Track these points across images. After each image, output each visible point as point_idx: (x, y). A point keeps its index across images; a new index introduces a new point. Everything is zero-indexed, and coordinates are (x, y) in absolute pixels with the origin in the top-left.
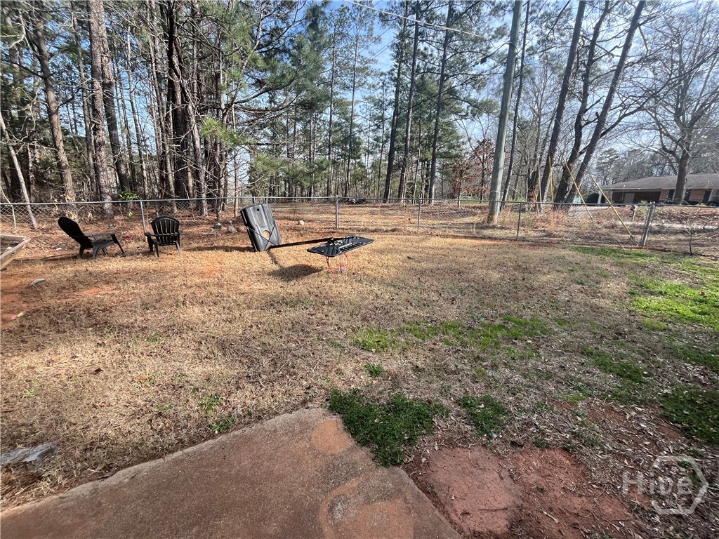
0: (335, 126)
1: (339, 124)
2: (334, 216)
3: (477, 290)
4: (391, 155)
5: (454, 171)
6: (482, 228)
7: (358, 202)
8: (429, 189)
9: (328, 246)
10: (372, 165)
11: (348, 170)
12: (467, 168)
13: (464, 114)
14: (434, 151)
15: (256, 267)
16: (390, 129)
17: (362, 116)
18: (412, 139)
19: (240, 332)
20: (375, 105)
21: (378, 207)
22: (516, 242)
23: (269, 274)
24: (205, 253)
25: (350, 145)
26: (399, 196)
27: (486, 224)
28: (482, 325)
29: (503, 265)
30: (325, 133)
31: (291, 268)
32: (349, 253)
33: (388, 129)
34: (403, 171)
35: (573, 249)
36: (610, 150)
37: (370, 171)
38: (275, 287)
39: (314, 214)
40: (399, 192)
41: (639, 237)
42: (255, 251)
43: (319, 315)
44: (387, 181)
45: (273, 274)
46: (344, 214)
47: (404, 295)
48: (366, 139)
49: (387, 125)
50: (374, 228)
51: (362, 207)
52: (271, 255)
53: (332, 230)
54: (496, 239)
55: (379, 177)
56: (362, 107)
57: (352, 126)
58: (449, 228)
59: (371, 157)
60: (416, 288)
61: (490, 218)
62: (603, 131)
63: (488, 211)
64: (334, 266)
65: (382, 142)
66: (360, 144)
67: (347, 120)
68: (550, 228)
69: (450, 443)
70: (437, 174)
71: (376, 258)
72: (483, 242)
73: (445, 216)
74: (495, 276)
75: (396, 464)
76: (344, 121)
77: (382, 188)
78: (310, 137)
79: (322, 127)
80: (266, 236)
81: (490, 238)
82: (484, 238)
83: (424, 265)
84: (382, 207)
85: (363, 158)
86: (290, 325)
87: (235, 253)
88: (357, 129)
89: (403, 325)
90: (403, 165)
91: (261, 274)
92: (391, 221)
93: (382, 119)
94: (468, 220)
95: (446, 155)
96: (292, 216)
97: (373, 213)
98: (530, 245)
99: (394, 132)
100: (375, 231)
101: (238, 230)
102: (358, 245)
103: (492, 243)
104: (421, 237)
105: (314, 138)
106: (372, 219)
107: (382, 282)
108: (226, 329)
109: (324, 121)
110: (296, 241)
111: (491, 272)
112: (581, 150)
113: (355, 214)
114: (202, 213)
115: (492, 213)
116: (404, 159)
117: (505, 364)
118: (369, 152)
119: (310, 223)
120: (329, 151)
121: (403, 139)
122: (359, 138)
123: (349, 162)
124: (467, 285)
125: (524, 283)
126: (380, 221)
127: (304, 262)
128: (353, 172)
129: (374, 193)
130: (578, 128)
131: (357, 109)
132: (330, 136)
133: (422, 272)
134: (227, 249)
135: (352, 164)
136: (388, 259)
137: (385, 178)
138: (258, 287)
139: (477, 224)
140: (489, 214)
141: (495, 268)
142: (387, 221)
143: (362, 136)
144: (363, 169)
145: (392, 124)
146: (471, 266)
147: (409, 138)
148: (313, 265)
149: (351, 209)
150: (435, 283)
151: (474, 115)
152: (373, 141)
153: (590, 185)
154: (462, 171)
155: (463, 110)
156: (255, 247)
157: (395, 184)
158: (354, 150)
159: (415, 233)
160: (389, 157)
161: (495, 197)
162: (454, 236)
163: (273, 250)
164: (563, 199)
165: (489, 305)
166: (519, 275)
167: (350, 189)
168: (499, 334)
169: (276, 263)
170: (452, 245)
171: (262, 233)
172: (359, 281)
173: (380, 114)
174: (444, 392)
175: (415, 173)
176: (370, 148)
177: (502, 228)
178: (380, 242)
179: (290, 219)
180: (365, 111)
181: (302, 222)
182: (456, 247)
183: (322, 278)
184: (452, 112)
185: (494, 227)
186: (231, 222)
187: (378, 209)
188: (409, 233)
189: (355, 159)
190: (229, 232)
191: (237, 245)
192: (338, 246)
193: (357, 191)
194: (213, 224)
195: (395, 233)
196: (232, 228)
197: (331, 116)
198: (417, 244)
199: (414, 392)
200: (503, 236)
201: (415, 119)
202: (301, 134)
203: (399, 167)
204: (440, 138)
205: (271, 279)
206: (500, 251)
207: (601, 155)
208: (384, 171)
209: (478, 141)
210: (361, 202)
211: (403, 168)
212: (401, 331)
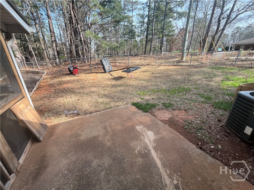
0: (126, 27)
1: (127, 26)
2: (128, 61)
3: (173, 81)
4: (147, 36)
5: (170, 41)
6: (179, 62)
7: (135, 55)
8: (161, 49)
9: (128, 70)
10: (140, 41)
11: (131, 44)
12: (175, 40)
13: (175, 18)
14: (163, 34)
15: (107, 77)
16: (146, 27)
17: (136, 21)
18: (155, 30)
19: (107, 92)
20: (141, 17)
21: (142, 57)
22: (189, 67)
23: (111, 79)
24: (91, 74)
25: (131, 33)
26: (150, 52)
27: (180, 61)
28: (172, 89)
29: (183, 74)
30: (122, 29)
31: (117, 77)
32: (134, 72)
33: (145, 27)
34: (151, 43)
35: (209, 68)
36: (238, 27)
37: (139, 43)
38: (114, 82)
39: (120, 61)
40: (150, 50)
41: (234, 63)
42: (105, 73)
43: (127, 88)
44: (146, 47)
45: (112, 79)
46: (130, 60)
47: (150, 83)
48: (137, 31)
49: (145, 25)
50: (141, 64)
51: (137, 57)
52: (110, 74)
53: (127, 66)
54: (183, 66)
55: (143, 45)
56: (136, 18)
57: (132, 26)
58: (167, 63)
59: (139, 38)
60: (154, 81)
61: (182, 59)
62: (229, 22)
63: (181, 56)
64: (129, 76)
65: (144, 32)
66: (135, 33)
67: (130, 24)
68: (203, 61)
69: (159, 109)
70: (165, 43)
71: (142, 74)
72: (178, 67)
73: (166, 59)
74: (179, 77)
75: (147, 112)
76: (129, 24)
77: (144, 49)
78: (117, 31)
79: (121, 27)
80: (108, 68)
81: (181, 66)
82: (178, 66)
83: (157, 75)
84: (144, 56)
85: (136, 38)
86: (120, 91)
87: (99, 74)
88: (134, 27)
89: (150, 90)
90: (151, 40)
91: (109, 79)
92: (147, 62)
93: (143, 22)
94: (174, 60)
95: (168, 35)
96: (114, 62)
97: (140, 59)
98: (194, 67)
99: (148, 27)
100: (142, 65)
101: (98, 67)
102: (137, 69)
103: (181, 67)
104: (157, 66)
105: (118, 32)
106: (140, 61)
107: (144, 80)
108: (104, 92)
109: (122, 25)
110: (116, 69)
111: (178, 76)
112: (219, 30)
113: (134, 60)
114: (85, 62)
115: (183, 57)
116: (152, 38)
117: (176, 97)
118: (139, 36)
119: (120, 64)
120: (124, 36)
121: (151, 30)
122: (135, 31)
123: (131, 40)
124: (170, 80)
125: (188, 79)
126: (143, 62)
127: (120, 76)
128: (133, 44)
129: (141, 51)
130: (219, 21)
131: (134, 19)
132: (124, 31)
133: (156, 77)
134: (97, 73)
135: (132, 41)
136: (146, 74)
137: (145, 46)
138: (109, 83)
139: (177, 61)
140: (182, 57)
141: (179, 75)
142: (146, 62)
143: (136, 30)
144: (137, 43)
145: (147, 24)
146: (172, 74)
147: (153, 29)
148: (123, 76)
149: (133, 58)
150: (160, 79)
151: (179, 18)
152: (140, 31)
153: (227, 43)
154: (173, 41)
155: (175, 16)
156: (105, 72)
157: (149, 48)
158: (133, 36)
159: (155, 65)
160: (146, 38)
161: (184, 51)
162: (168, 65)
163: (110, 73)
164: (211, 50)
165: (175, 85)
166: (187, 76)
167: (132, 51)
168: (176, 91)
169: (112, 76)
170: (166, 68)
171: (107, 67)
172: (137, 80)
173: (143, 21)
174: (159, 102)
175: (156, 43)
176: (139, 34)
177: (186, 62)
178: (143, 69)
179: (113, 63)
180: (137, 20)
181: (117, 63)
182: (168, 69)
183: (126, 79)
184: (171, 17)
185: (183, 62)
186: (95, 64)
187: (143, 57)
188: (153, 65)
189: (133, 39)
190: (95, 68)
191: (99, 72)
192: (131, 70)
193: (134, 51)
194: (90, 65)
195: (148, 65)
196: (96, 67)
197: (124, 23)
198: (155, 69)
199: (151, 102)
200: (186, 65)
201: (156, 21)
202: (113, 31)
203: (150, 41)
204: (165, 29)
205: (112, 80)
206: (183, 70)
207: (234, 29)
208: (144, 43)
209: (180, 29)
210: (136, 55)
211: (151, 42)
212: (149, 91)
